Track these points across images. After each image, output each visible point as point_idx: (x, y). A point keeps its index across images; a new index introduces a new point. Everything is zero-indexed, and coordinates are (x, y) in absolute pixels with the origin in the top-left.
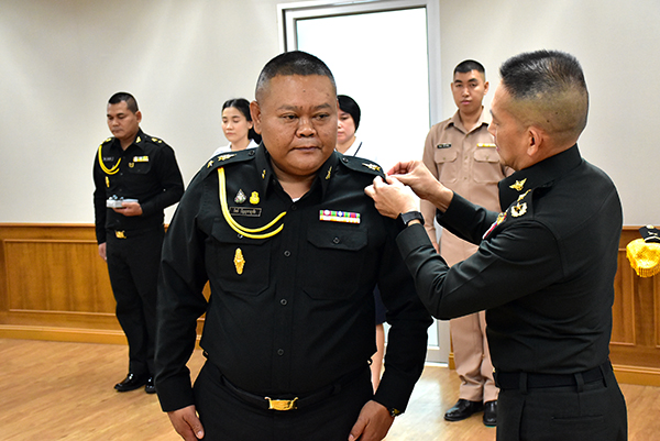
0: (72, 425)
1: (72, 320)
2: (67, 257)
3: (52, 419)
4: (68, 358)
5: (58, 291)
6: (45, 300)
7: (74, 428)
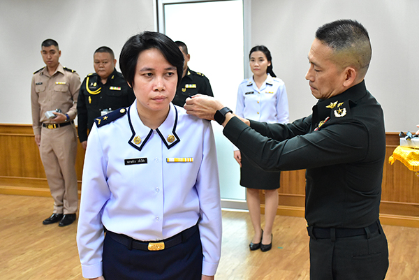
0: (27, 247)
1: (23, 182)
2: (21, 145)
3: (14, 244)
4: (21, 205)
5: (15, 164)
6: (7, 170)
7: (29, 248)
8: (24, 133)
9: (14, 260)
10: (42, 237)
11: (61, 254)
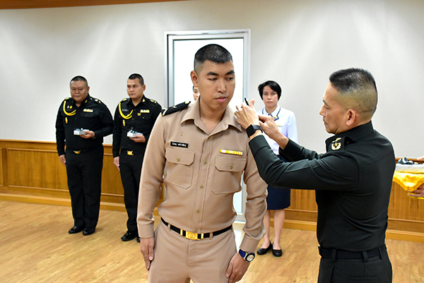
0: (52, 251)
1: (43, 193)
2: (42, 159)
3: (40, 248)
4: (43, 213)
5: (36, 177)
6: (29, 182)
7: (54, 252)
8: (45, 149)
9: (42, 262)
10: (64, 243)
11: (83, 258)
